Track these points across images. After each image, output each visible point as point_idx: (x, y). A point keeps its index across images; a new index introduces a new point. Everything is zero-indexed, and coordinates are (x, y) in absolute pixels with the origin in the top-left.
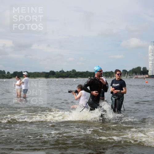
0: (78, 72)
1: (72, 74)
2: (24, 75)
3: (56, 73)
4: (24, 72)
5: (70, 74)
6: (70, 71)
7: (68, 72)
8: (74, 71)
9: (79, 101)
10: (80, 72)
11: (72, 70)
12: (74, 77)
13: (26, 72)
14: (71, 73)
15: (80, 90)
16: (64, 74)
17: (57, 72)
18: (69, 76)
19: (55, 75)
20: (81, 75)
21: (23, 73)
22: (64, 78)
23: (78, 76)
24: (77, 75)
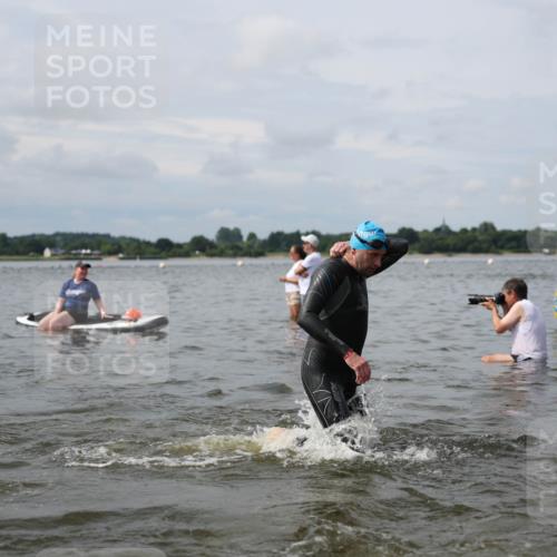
0: (504, 233)
1: (480, 238)
2: (307, 243)
3: (421, 236)
4: (307, 234)
5: (475, 240)
6: (474, 230)
7: (464, 231)
8: (487, 227)
9: (513, 337)
10: (510, 231)
11: (481, 226)
12: (487, 251)
13: (314, 233)
14: (477, 234)
15: (512, 296)
16: (450, 241)
17: (425, 231)
18: (470, 247)
19: (417, 245)
20: (514, 244)
21: (304, 238)
22: (450, 256)
23: (502, 247)
24: (499, 244)
